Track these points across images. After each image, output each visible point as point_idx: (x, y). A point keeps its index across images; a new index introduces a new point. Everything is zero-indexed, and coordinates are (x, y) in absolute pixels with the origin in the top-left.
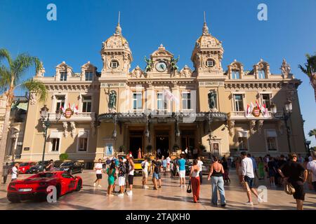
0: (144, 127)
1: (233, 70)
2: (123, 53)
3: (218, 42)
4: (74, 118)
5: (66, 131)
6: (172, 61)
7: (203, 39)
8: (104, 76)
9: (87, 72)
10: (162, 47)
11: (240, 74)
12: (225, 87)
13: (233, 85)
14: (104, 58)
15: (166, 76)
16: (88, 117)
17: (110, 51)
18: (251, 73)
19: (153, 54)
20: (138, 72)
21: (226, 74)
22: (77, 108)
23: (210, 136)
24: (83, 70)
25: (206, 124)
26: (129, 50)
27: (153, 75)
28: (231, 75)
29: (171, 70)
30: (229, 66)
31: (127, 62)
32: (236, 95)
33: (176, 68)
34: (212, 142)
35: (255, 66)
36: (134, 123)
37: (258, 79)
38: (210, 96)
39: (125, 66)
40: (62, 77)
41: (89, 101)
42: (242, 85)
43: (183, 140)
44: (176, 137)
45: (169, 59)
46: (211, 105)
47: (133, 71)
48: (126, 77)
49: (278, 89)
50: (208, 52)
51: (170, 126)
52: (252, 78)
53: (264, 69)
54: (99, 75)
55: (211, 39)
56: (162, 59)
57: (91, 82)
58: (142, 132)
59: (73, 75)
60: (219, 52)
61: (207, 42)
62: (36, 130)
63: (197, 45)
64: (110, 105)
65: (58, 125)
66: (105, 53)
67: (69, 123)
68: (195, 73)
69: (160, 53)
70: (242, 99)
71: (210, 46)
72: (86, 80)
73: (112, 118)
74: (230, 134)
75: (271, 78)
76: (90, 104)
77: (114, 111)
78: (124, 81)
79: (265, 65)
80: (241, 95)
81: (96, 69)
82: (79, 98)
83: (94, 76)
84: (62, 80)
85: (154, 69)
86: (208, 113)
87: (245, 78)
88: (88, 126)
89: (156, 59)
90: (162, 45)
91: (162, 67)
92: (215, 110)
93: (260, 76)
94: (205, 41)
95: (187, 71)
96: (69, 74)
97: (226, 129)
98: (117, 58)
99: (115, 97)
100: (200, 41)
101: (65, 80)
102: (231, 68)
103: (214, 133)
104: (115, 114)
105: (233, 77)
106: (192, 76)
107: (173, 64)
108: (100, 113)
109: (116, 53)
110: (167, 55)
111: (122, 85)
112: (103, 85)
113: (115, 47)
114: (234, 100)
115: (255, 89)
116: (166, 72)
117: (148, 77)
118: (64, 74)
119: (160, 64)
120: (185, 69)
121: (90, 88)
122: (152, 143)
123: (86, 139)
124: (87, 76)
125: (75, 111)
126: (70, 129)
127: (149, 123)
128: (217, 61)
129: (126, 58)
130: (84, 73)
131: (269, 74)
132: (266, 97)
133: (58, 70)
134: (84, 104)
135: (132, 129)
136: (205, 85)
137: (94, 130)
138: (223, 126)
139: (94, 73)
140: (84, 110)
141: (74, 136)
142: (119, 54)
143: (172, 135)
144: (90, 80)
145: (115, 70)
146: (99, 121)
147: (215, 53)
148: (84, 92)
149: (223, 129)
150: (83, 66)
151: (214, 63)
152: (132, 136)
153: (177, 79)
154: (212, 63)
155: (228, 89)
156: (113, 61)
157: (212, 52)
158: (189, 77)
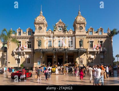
0: (53, 54)
2: (43, 23)
3: (84, 19)
4: (25, 50)
5: (22, 56)
6: (65, 27)
7: (78, 17)
8: (36, 34)
9: (28, 32)
10: (61, 21)
11: (93, 32)
12: (86, 38)
13: (90, 37)
14: (36, 25)
16: (30, 50)
17: (38, 23)
18: (97, 33)
19: (57, 24)
20: (50, 32)
21: (87, 33)
22: (26, 47)
23: (79, 58)
24: (27, 31)
25: (78, 53)
26: (46, 22)
27: (56, 33)
28: (89, 33)
29: (64, 31)
30: (88, 30)
31: (45, 27)
32: (90, 41)
33: (66, 30)
34: (80, 60)
35: (98, 30)
36: (49, 53)
37: (99, 35)
38: (80, 42)
39: (45, 29)
40: (19, 34)
41: (30, 44)
42: (93, 37)
43: (68, 59)
44: (66, 58)
45: (64, 26)
46: (81, 45)
47: (48, 31)
48: (45, 34)
49: (106, 39)
50: (80, 23)
51: (63, 54)
53: (102, 31)
54: (34, 33)
55: (82, 17)
56: (60, 26)
57: (30, 36)
58: (52, 56)
59: (23, 33)
60: (84, 23)
61: (80, 19)
62: (11, 56)
63: (75, 20)
64: (39, 45)
65: (19, 54)
66: (36, 24)
67: (23, 53)
68: (74, 32)
69: (59, 23)
70: (93, 43)
71: (81, 21)
72: (29, 35)
73: (40, 51)
74: (87, 57)
75: (104, 34)
76: (31, 45)
77: (40, 48)
78: (44, 36)
79: (102, 29)
80: (92, 41)
81: (32, 30)
82: (26, 42)
83: (32, 33)
84: (19, 35)
85: (57, 30)
86: (79, 49)
87: (95, 34)
88: (30, 54)
89: (58, 26)
90: (60, 19)
91: (60, 29)
92: (82, 47)
93: (100, 34)
94: (79, 18)
95: (71, 31)
98: (41, 25)
99: (41, 42)
100: (77, 18)
101: (20, 35)
102: (89, 30)
103: (81, 57)
104: (41, 49)
105: (90, 34)
106: (73, 33)
107: (65, 28)
108: (35, 49)
109: (40, 24)
110: (62, 24)
112: (36, 37)
113: (40, 21)
114: (90, 43)
115: (98, 39)
116: (62, 32)
117: (54, 34)
118: (20, 33)
119: (59, 28)
120: (70, 30)
121: (30, 38)
122: (56, 60)
123: (30, 59)
124: (29, 33)
125: (25, 48)
126: (23, 55)
127: (55, 53)
128: (83, 27)
129: (45, 25)
130: (27, 32)
131: (103, 33)
132: (101, 42)
133: (17, 31)
134: (28, 45)
135: (48, 55)
136: (78, 37)
137: (33, 55)
138: (85, 54)
139: (32, 32)
140: (28, 48)
141: (25, 58)
142: (42, 24)
143: (64, 57)
144: (30, 35)
145: (40, 31)
146: (34, 52)
147: (83, 24)
148: (28, 40)
149: (84, 55)
150: (27, 29)
151: (82, 28)
152: (48, 58)
153: (67, 35)
154: (81, 28)
155: (88, 39)
156: (40, 27)
157: (82, 23)
158: (72, 34)
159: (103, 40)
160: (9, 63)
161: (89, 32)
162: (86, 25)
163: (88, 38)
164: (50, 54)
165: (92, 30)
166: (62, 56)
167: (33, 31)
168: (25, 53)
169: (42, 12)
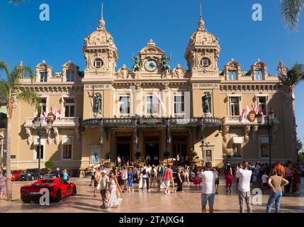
0: (132, 133)
1: (229, 70)
2: (108, 50)
3: (214, 39)
4: (56, 123)
5: (49, 139)
6: (163, 59)
7: (198, 35)
8: (87, 77)
9: (68, 72)
10: (152, 43)
11: (237, 74)
12: (221, 90)
13: (230, 87)
14: (87, 56)
15: (156, 77)
16: (70, 123)
17: (93, 49)
18: (248, 74)
19: (142, 51)
20: (125, 72)
21: (222, 74)
22: (59, 112)
23: (203, 143)
24: (65, 70)
25: (199, 130)
26: (114, 46)
27: (141, 75)
28: (227, 75)
29: (162, 70)
30: (225, 66)
31: (113, 60)
32: (232, 98)
33: (167, 68)
34: (205, 148)
35: (252, 66)
36: (121, 129)
37: (255, 81)
38: (204, 99)
39: (111, 65)
40: (42, 78)
41: (72, 104)
42: (239, 87)
43: (174, 146)
44: (167, 143)
45: (160, 57)
46: (205, 109)
47: (119, 71)
48: (112, 77)
49: (274, 92)
50: (203, 50)
51: (160, 132)
52: (249, 79)
53: (262, 70)
54: (82, 75)
55: (207, 35)
56: (152, 56)
57: (73, 83)
58: (130, 138)
59: (54, 75)
60: (215, 50)
61: (203, 38)
62: (19, 137)
63: (191, 41)
64: (95, 109)
65: (40, 132)
66: (88, 51)
67: (52, 130)
68: (188, 73)
69: (149, 50)
70: (238, 102)
71: (206, 44)
72: (68, 81)
73: (97, 124)
74: (224, 140)
75: (268, 79)
76: (73, 107)
77: (99, 116)
78: (109, 83)
79: (262, 65)
80: (237, 98)
81: (78, 68)
82: (61, 101)
83: (76, 76)
84: (42, 81)
85: (143, 69)
86: (201, 118)
87: (243, 79)
88: (71, 132)
89: (145, 56)
90: (151, 40)
91: (152, 65)
92: (209, 114)
93: (257, 78)
94: (200, 37)
95: (180, 71)
96: (50, 74)
97: (220, 134)
98: (101, 56)
99: (100, 100)
100: (194, 37)
101: (46, 81)
102: (228, 68)
103: (207, 140)
104: (101, 119)
105: (230, 78)
106: (185, 76)
107: (164, 63)
108: (85, 118)
109: (100, 51)
110: (157, 52)
111: (107, 87)
112: (87, 87)
113: (98, 44)
114: (230, 103)
115: (252, 91)
116: (156, 72)
117: (136, 78)
118: (44, 75)
119: (149, 63)
120: (177, 68)
121: (71, 90)
122: (140, 150)
123: (70, 146)
124: (68, 77)
125: (57, 115)
126: (53, 136)
127: (138, 130)
128: (213, 60)
129: (111, 56)
130: (65, 73)
131: (266, 75)
132: (262, 99)
133: (38, 70)
134: (67, 108)
135: (119, 135)
136: (199, 87)
137: (78, 136)
138: (217, 131)
139: (76, 73)
140: (67, 115)
141: (58, 143)
142: (104, 51)
143: (163, 140)
144: (72, 81)
145: (99, 70)
146: (83, 126)
147: (211, 51)
148: (65, 95)
149: (216, 136)
150: (64, 65)
151: (210, 62)
152: (120, 143)
153: (168, 80)
154: (207, 62)
155: (224, 91)
156: (97, 59)
157: (207, 50)
158: (182, 78)
159: (268, 94)
160: (13, 157)
161: (227, 72)
162: (218, 55)
163: (225, 87)
164: (123, 133)
165: (236, 67)
166: (157, 139)
167: (80, 70)
168: (56, 130)
169: (103, 22)
